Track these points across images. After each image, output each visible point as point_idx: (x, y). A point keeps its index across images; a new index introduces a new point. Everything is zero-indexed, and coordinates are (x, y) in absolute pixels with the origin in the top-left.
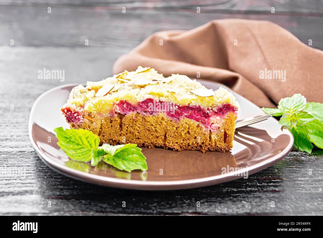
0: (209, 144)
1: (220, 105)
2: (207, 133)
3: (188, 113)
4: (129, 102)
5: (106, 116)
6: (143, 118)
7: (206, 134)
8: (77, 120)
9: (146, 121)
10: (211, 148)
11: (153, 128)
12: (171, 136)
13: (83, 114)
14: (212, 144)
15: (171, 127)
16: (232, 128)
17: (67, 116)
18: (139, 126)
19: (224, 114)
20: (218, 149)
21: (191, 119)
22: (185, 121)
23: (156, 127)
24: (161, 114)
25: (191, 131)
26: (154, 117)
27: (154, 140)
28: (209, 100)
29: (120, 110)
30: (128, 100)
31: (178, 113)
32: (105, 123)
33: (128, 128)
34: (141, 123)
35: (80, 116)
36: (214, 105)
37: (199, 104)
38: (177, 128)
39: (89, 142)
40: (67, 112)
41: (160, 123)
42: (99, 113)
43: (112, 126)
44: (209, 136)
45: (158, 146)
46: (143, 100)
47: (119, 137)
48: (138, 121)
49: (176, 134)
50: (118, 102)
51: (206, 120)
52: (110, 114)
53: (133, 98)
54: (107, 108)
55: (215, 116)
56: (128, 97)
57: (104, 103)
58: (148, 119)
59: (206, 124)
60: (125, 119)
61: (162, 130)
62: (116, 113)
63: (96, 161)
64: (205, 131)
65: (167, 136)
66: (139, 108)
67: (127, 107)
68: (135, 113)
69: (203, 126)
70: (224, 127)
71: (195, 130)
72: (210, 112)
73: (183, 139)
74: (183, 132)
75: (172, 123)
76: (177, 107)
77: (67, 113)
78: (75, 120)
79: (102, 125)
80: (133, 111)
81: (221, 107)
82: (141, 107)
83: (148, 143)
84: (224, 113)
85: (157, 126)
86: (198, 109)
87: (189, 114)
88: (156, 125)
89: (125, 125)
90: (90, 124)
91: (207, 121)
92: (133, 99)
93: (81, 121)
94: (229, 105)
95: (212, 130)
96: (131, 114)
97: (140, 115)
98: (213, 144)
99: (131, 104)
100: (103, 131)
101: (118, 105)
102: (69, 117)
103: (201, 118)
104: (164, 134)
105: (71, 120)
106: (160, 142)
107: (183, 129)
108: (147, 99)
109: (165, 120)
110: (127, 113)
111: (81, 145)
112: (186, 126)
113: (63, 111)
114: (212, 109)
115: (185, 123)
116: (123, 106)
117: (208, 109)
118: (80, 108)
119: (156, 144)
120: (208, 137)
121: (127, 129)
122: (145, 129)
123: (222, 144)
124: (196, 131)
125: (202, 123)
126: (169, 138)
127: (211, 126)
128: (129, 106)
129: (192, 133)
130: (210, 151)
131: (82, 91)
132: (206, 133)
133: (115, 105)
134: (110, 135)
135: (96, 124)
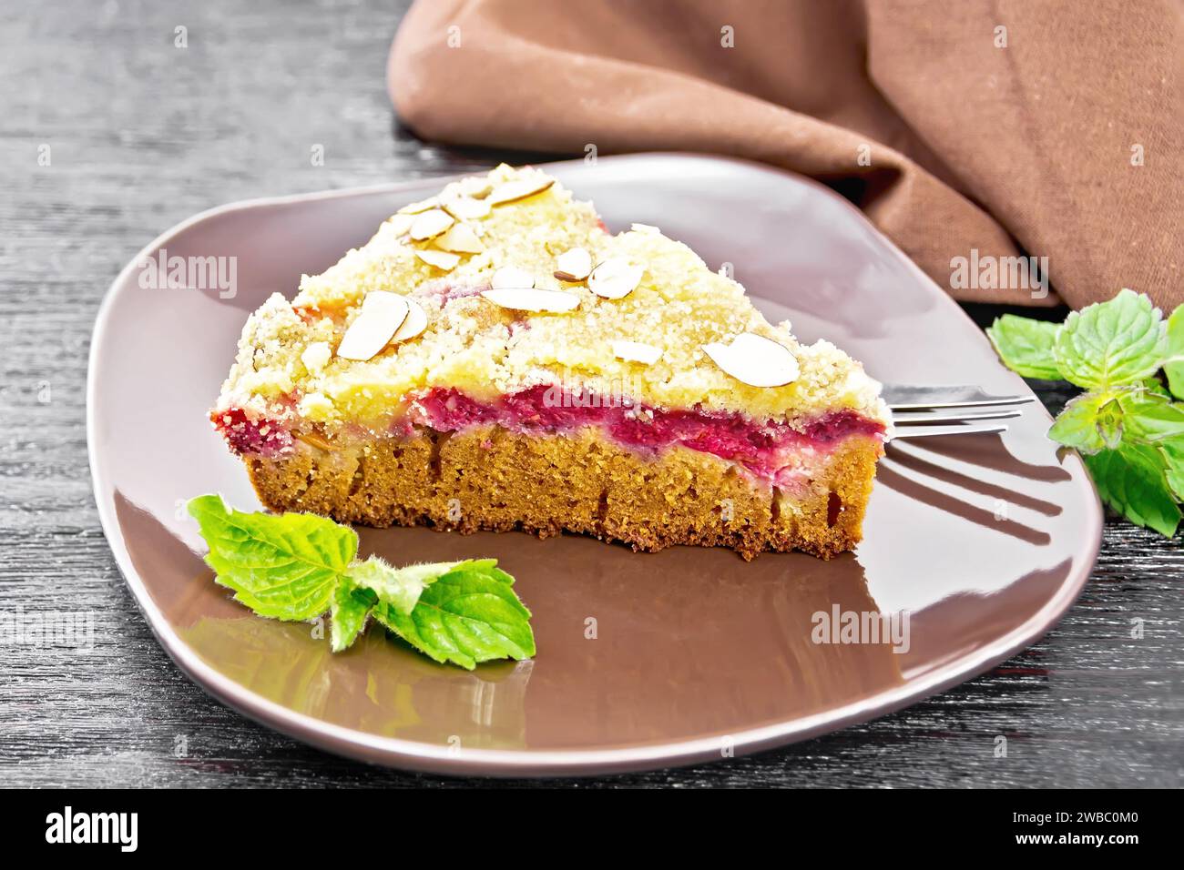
0: (772, 531)
1: (818, 414)
2: (765, 497)
3: (693, 432)
4: (468, 395)
5: (378, 437)
6: (519, 443)
7: (758, 498)
8: (271, 446)
9: (529, 453)
10: (776, 544)
11: (557, 476)
12: (623, 502)
13: (291, 427)
14: (783, 532)
15: (626, 475)
16: (860, 483)
17: (233, 435)
18: (504, 468)
19: (834, 440)
20: (803, 545)
21: (703, 450)
22: (680, 459)
23: (568, 474)
24: (589, 433)
25: (703, 490)
26: (562, 442)
27: (559, 513)
28: (776, 395)
29: (431, 417)
30: (464, 388)
31: (655, 433)
32: (375, 457)
33: (461, 474)
34: (513, 458)
35: (283, 433)
36: (795, 414)
37: (738, 407)
38: (647, 479)
39: (318, 548)
40: (233, 423)
41: (583, 462)
42: (353, 427)
43: (401, 466)
44: (769, 505)
45: (574, 530)
46: (521, 389)
47: (427, 499)
48: (499, 452)
49: (645, 497)
50: (423, 395)
51: (763, 456)
52: (392, 429)
53: (481, 381)
54: (383, 412)
55: (798, 444)
56: (465, 376)
57: (371, 398)
58: (538, 448)
59: (760, 469)
60: (450, 446)
61: (590, 482)
62: (417, 426)
63: (347, 629)
64: (756, 490)
65: (609, 501)
66: (505, 412)
67: (460, 410)
68: (489, 426)
69: (748, 474)
70: (830, 479)
71: (718, 487)
72: (777, 434)
73: (670, 512)
74: (670, 492)
75: (628, 462)
76: (650, 414)
77: (233, 427)
78: (262, 445)
79: (362, 460)
80: (482, 420)
81: (822, 420)
82: (514, 409)
83: (535, 522)
84: (830, 438)
85: (572, 469)
86: (735, 424)
87: (697, 436)
88: (569, 466)
89: (452, 463)
90: (319, 458)
91: (767, 460)
92: (484, 385)
93: (286, 449)
94: (854, 416)
95: (782, 488)
96: (473, 433)
97: (508, 433)
98: (786, 530)
99: (475, 400)
100: (369, 480)
101: (426, 401)
102: (241, 437)
103: (741, 448)
104: (597, 495)
105: (248, 445)
106: (582, 517)
107: (672, 482)
108: (535, 386)
109: (605, 453)
110: (457, 429)
111: (289, 556)
112: (684, 474)
113: (219, 420)
114: (786, 423)
115: (679, 465)
116: (444, 407)
117: (771, 423)
118: (281, 407)
119: (566, 524)
120: (765, 510)
121: (457, 475)
122: (526, 478)
123: (820, 530)
124: (719, 489)
125: (746, 466)
126: (614, 508)
127: (781, 474)
128: (468, 406)
129: (706, 495)
130: (774, 551)
131: (286, 332)
132: (760, 496)
133: (414, 402)
134: (395, 493)
135: (340, 457)
